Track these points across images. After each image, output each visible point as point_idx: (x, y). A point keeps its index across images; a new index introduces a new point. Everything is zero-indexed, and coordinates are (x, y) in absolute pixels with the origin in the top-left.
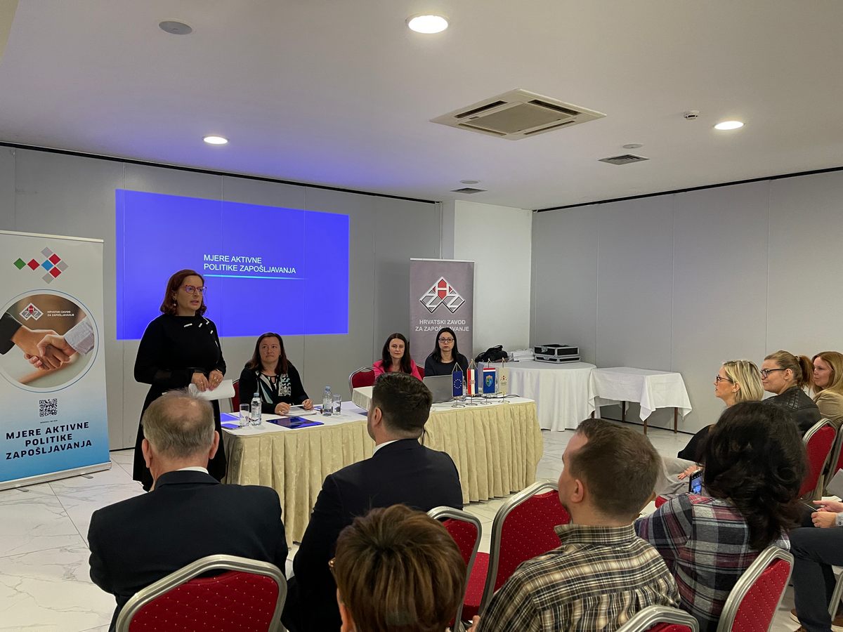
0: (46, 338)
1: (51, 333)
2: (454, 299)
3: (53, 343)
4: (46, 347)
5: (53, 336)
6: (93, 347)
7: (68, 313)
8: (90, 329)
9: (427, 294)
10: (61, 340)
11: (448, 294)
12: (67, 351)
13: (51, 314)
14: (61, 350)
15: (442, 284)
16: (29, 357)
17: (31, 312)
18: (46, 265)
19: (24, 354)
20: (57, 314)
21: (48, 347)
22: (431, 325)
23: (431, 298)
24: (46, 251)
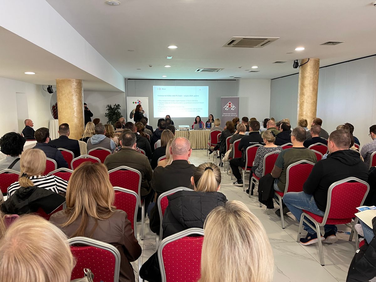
2: (233, 107)
9: (225, 106)
11: (231, 106)
15: (230, 104)
18: (138, 103)
22: (226, 115)
23: (226, 107)
24: (138, 100)
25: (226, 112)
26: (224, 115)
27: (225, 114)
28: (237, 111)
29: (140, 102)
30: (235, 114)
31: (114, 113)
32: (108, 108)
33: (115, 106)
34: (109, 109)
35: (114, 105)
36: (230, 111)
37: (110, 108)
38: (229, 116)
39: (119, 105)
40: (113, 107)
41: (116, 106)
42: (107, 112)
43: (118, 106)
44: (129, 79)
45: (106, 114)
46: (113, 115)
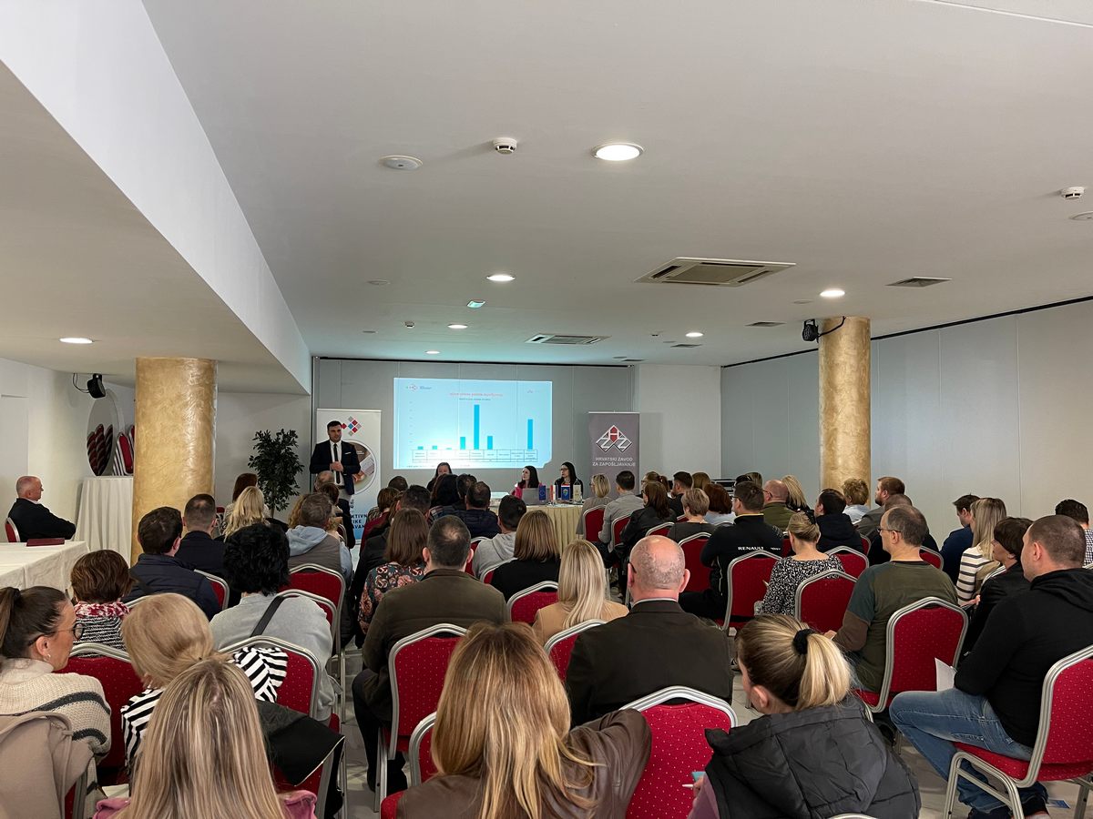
2: (623, 442)
6: (374, 472)
8: (373, 462)
9: (602, 438)
11: (618, 438)
12: (360, 474)
15: (614, 431)
18: (350, 426)
22: (605, 462)
23: (605, 441)
24: (350, 419)
25: (603, 453)
26: (598, 462)
27: (600, 459)
28: (635, 450)
29: (355, 423)
30: (630, 459)
31: (278, 457)
32: (258, 441)
33: (281, 437)
34: (261, 446)
35: (278, 434)
36: (613, 451)
37: (265, 440)
38: (613, 464)
39: (293, 433)
40: (273, 438)
41: (285, 436)
42: (256, 453)
43: (290, 437)
44: (321, 358)
45: (251, 459)
46: (274, 463)
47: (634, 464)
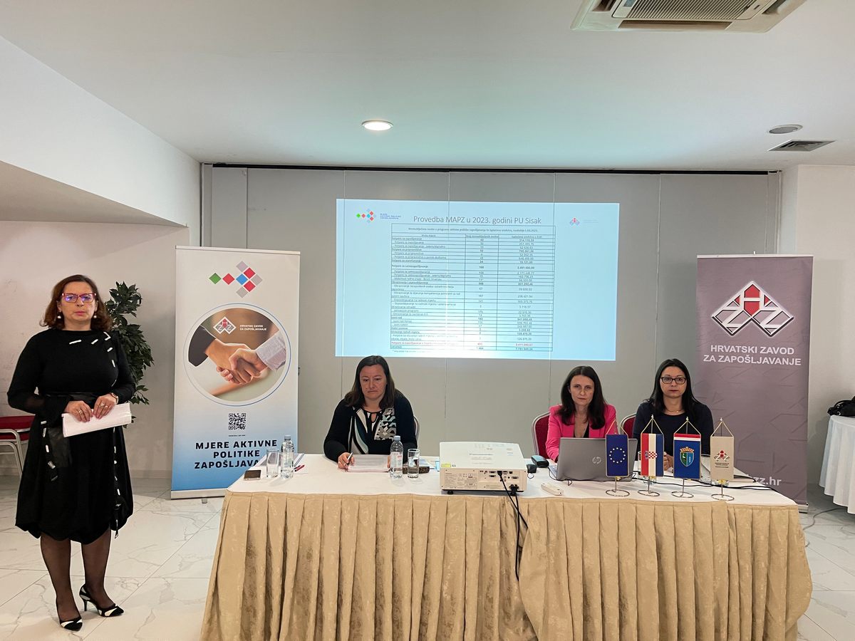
0: (238, 352)
1: (243, 347)
3: (245, 357)
4: (237, 362)
5: (244, 350)
6: (284, 363)
7: (260, 328)
8: (282, 345)
9: (725, 307)
10: (252, 355)
11: (762, 307)
12: (258, 366)
13: (244, 328)
14: (252, 365)
16: (222, 370)
17: (225, 326)
18: (241, 279)
19: (216, 366)
20: (250, 328)
21: (239, 361)
24: (240, 266)
25: (729, 336)
26: (716, 354)
27: (719, 348)
30: (790, 351)
36: (752, 333)
38: (748, 360)
44: (216, 165)
47: (797, 362)
